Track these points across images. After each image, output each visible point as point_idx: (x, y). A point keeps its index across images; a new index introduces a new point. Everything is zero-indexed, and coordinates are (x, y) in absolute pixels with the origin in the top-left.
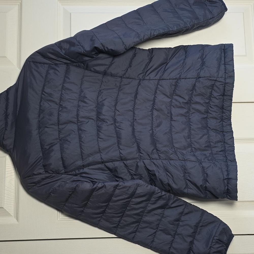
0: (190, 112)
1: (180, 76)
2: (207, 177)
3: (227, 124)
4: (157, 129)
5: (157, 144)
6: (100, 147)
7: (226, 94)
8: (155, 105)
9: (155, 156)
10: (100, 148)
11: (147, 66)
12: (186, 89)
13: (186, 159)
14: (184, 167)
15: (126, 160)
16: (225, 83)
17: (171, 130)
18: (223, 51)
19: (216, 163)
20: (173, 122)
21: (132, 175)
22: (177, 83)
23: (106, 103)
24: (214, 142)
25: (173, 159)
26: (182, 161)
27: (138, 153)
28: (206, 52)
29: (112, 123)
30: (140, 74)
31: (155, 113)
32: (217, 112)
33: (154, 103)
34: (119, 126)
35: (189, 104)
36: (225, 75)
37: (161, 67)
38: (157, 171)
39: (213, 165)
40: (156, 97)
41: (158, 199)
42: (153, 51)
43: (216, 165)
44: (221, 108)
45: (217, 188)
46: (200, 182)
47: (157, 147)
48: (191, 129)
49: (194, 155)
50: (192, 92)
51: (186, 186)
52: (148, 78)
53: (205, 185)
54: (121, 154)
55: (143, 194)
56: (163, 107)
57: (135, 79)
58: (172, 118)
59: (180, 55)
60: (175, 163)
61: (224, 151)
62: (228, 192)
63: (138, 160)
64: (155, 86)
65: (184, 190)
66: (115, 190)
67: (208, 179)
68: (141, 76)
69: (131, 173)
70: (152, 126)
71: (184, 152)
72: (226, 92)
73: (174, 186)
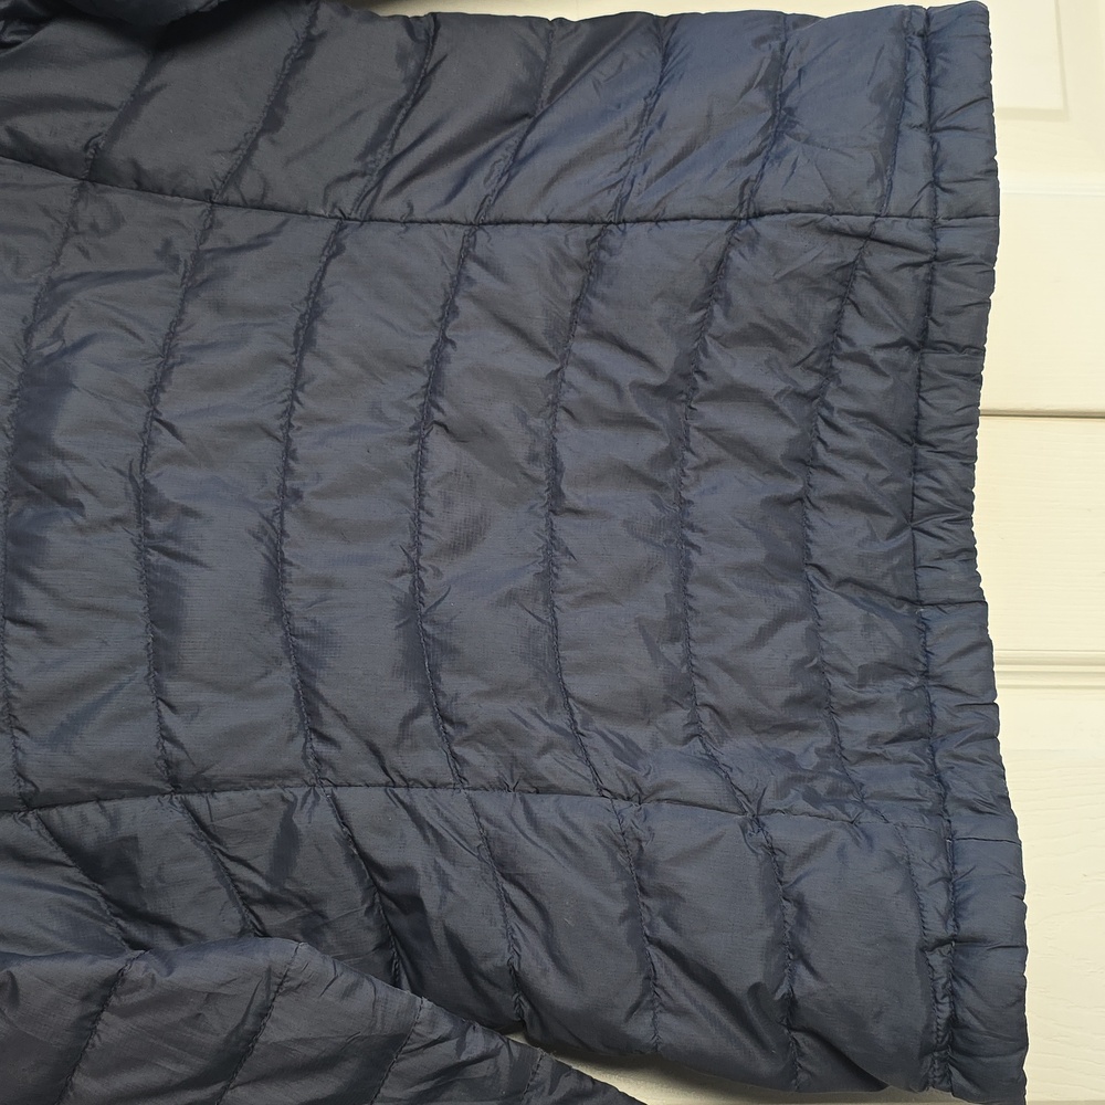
0: (688, 455)
1: (622, 201)
2: (800, 923)
3: (942, 546)
4: (452, 569)
5: (444, 677)
6: (13, 684)
7: (936, 333)
8: (441, 395)
9: (429, 761)
10: (14, 692)
11: (395, 126)
12: (661, 295)
13: (647, 784)
14: (634, 847)
15: (210, 787)
16: (936, 259)
17: (548, 576)
18: (917, 42)
19: (867, 819)
20: (563, 524)
21: (245, 898)
22: (601, 247)
23: (85, 369)
24: (855, 671)
25: (553, 786)
26: (620, 804)
27: (301, 740)
28: (802, 50)
29: (119, 511)
30: (340, 180)
31: (443, 453)
32: (873, 464)
33: (434, 388)
34: (168, 536)
35: (684, 397)
36: (934, 201)
37: (492, 142)
38: (434, 876)
39: (842, 836)
40: (452, 343)
41: (434, 1088)
42: (436, 30)
43: (869, 838)
44: (907, 438)
45: (879, 1014)
46: (746, 968)
47: (444, 695)
48: (694, 573)
49: (712, 763)
50: (703, 318)
51: (646, 991)
52: (395, 207)
53: (784, 989)
54: (166, 744)
55: (312, 1052)
56: (500, 413)
57: (306, 213)
58: (557, 494)
59: (625, 67)
60: (564, 818)
61: (923, 735)
62: (958, 1039)
63: (300, 793)
64: (443, 263)
65: (627, 1020)
66: (95, 1017)
67: (806, 941)
68: (347, 196)
69: (243, 888)
70: (417, 545)
71: (640, 735)
72: (941, 319)
73: (553, 988)
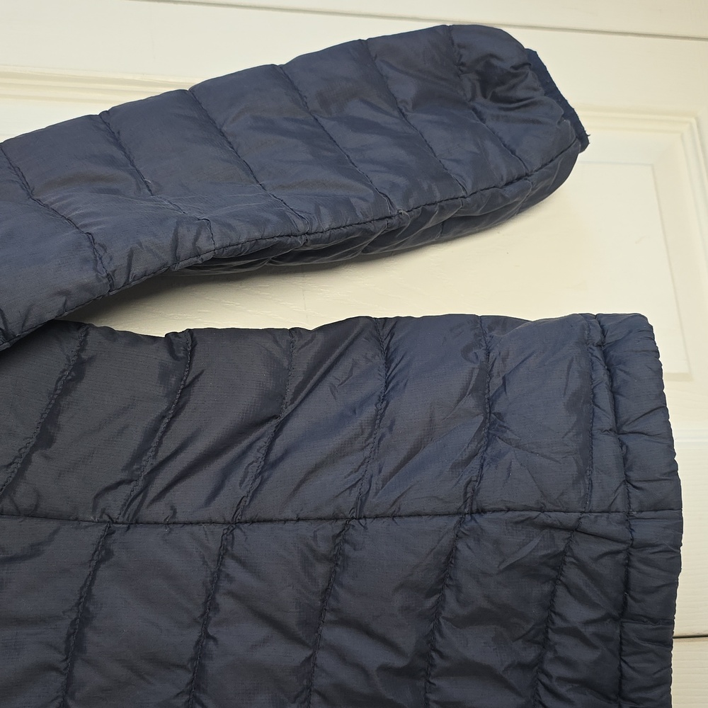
1: (362, 501)
7: (635, 608)
8: (205, 691)
11: (159, 434)
12: (402, 586)
16: (632, 546)
18: (597, 353)
22: (346, 541)
28: (504, 360)
30: (108, 489)
33: (197, 684)
35: (423, 673)
36: (628, 496)
37: (245, 443)
40: (214, 639)
42: (193, 346)
44: (613, 696)
50: (438, 601)
52: (159, 511)
57: (77, 519)
59: (356, 372)
64: (205, 562)
68: (115, 503)
72: (638, 596)
